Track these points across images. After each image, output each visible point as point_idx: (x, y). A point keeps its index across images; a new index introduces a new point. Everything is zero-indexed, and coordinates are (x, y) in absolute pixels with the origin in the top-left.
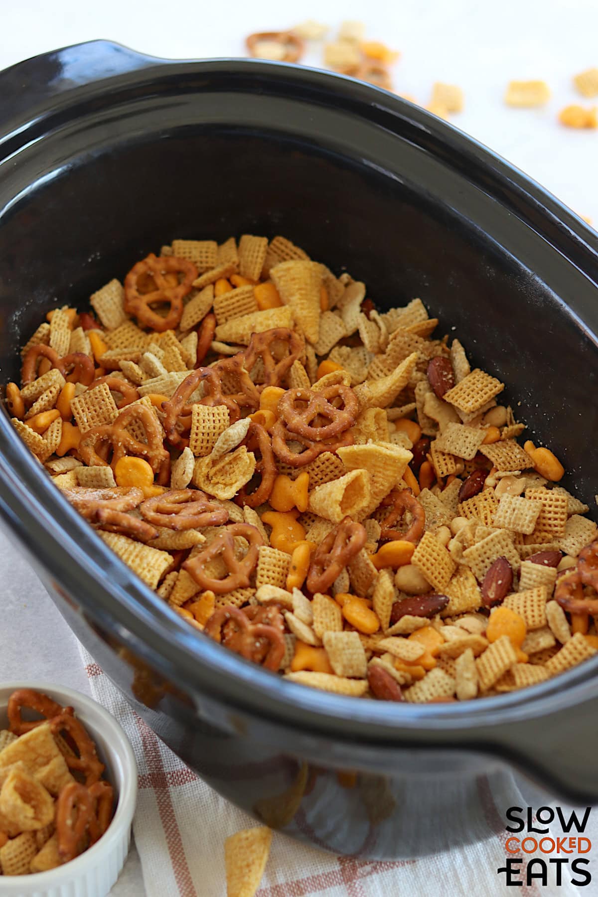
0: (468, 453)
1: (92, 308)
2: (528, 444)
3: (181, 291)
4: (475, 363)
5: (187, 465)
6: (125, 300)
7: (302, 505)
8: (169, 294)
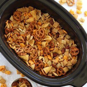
0: (57, 32)
1: (10, 20)
2: (63, 30)
3: (20, 16)
4: (55, 20)
5: (27, 42)
6: (14, 18)
7: (41, 44)
8: (18, 17)
